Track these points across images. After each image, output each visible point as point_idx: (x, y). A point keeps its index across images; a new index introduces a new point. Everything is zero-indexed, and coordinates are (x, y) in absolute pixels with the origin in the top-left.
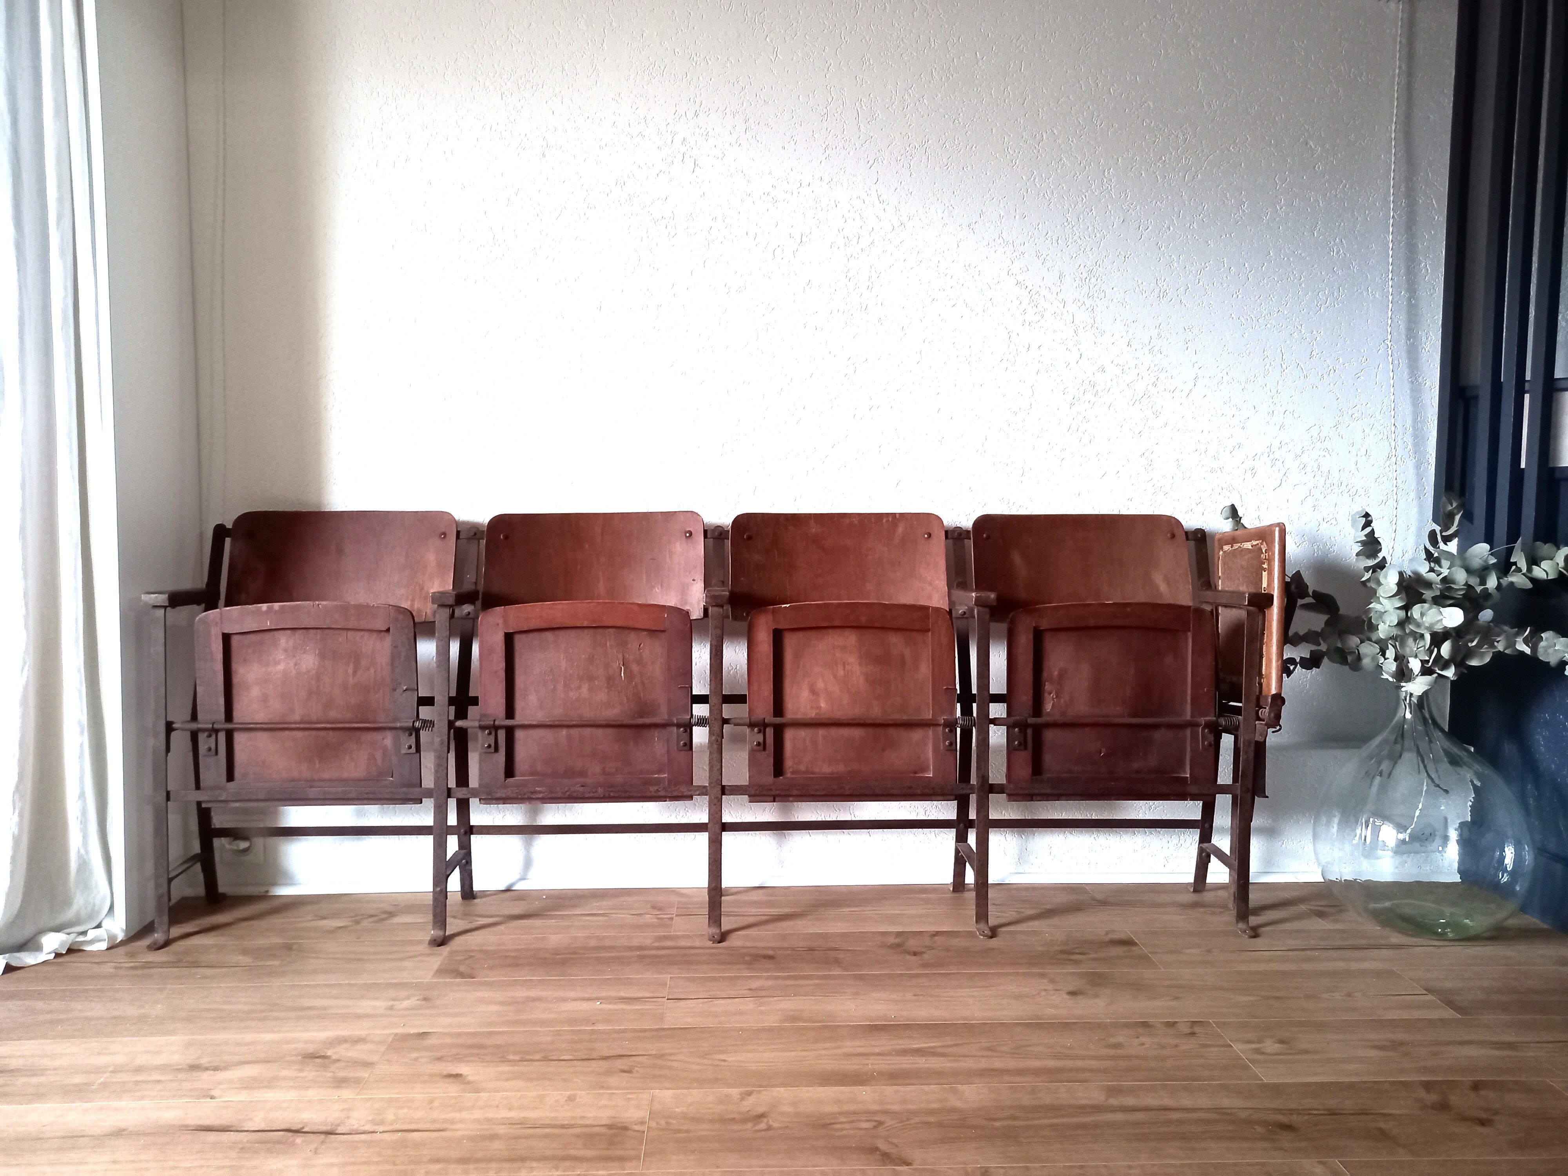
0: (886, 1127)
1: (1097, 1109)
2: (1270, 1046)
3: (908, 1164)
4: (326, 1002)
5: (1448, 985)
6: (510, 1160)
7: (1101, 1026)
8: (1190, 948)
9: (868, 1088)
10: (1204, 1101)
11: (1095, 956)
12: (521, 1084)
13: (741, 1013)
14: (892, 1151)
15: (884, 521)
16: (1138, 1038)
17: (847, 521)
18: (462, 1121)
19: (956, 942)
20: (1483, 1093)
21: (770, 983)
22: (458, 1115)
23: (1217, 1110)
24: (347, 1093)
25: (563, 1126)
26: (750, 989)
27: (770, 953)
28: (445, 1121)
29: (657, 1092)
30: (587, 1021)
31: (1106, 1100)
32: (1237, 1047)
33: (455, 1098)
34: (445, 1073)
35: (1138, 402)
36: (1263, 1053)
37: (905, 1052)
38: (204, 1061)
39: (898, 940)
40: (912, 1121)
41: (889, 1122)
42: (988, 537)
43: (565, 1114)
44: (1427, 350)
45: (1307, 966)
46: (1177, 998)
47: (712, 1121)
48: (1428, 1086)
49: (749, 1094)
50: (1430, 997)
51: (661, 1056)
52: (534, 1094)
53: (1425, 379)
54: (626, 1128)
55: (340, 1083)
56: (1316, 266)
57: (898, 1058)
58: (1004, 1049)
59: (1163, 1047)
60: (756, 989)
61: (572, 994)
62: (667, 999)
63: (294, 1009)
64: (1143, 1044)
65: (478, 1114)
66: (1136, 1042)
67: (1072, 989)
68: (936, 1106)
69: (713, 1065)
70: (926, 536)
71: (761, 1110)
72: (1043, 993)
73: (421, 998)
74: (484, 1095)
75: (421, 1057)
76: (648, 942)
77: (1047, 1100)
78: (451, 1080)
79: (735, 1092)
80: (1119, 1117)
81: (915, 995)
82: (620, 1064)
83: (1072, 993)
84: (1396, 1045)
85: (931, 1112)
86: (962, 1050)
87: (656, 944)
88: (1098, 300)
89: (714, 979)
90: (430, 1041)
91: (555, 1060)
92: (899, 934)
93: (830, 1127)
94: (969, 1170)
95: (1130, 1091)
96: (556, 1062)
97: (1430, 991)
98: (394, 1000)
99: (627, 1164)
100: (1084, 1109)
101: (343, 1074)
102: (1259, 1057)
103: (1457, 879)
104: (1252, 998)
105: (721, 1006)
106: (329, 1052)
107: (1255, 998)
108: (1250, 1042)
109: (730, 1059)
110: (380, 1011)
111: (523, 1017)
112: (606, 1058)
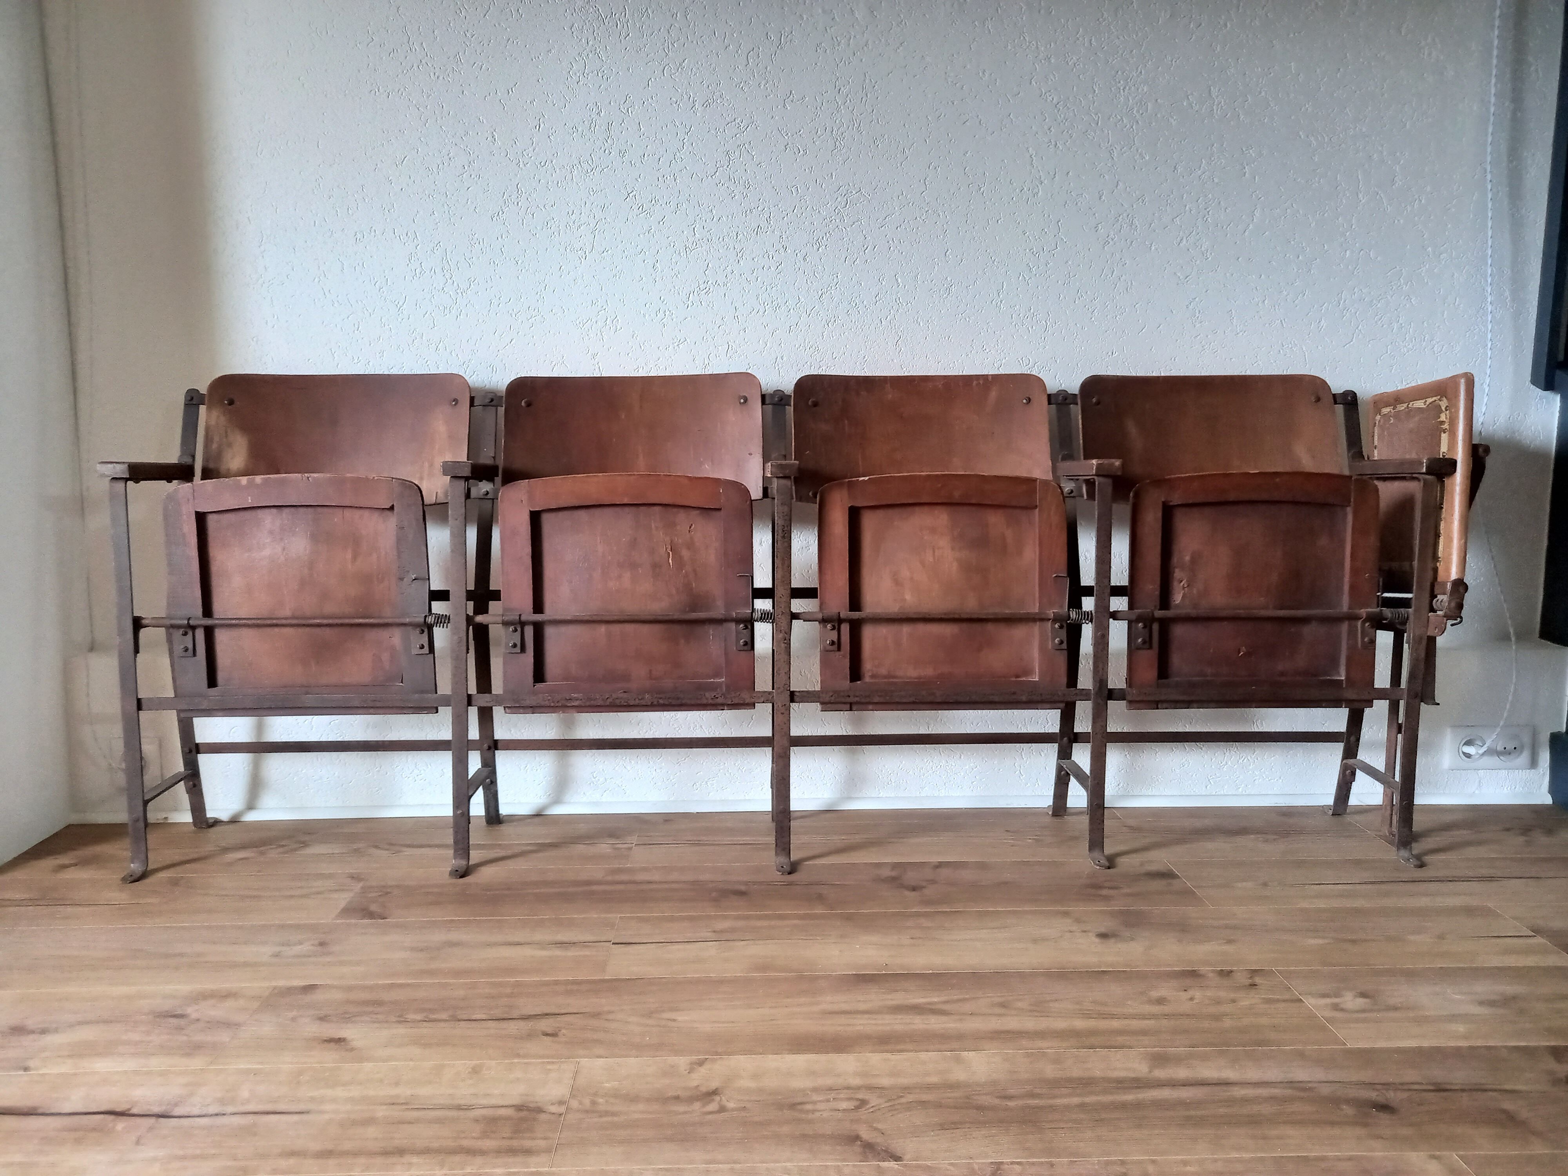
0: (868, 1109)
1: (1138, 1083)
2: (1350, 1001)
3: (897, 1159)
4: (201, 948)
5: (1561, 924)
6: (385, 1153)
7: (1141, 976)
8: (1242, 881)
9: (849, 1056)
10: (1272, 1073)
11: (1126, 890)
12: (416, 1051)
13: (700, 960)
14: (879, 1139)
16: (1185, 991)
18: (334, 1100)
19: (965, 875)
21: (740, 924)
22: (329, 1092)
23: (1290, 1083)
24: (197, 1063)
25: (459, 1108)
26: (714, 932)
27: (743, 888)
28: (312, 1099)
29: (584, 1061)
30: (510, 971)
31: (1150, 1072)
32: (1310, 1002)
33: (331, 1069)
34: (325, 1036)
36: (1342, 1010)
37: (899, 1009)
38: (30, 1023)
39: (894, 873)
40: (903, 1100)
41: (874, 1100)
43: (464, 1092)
46: (1230, 941)
47: (648, 1100)
48: (1556, 1052)
49: (701, 1063)
50: (1539, 940)
51: (596, 1015)
52: (431, 1064)
54: (540, 1110)
55: (194, 1049)
56: (1402, 72)
57: (889, 1017)
58: (1020, 1004)
59: (1217, 1003)
60: (722, 931)
61: (499, 938)
62: (613, 944)
63: (161, 956)
64: (1192, 999)
65: (355, 1092)
66: (1184, 996)
67: (1103, 930)
68: (934, 1079)
69: (659, 1026)
71: (714, 1085)
72: (1068, 936)
73: (316, 942)
74: (368, 1066)
75: (301, 1016)
76: (599, 875)
77: (1076, 1072)
78: (332, 1045)
79: (682, 1062)
80: (1165, 1093)
81: (912, 938)
82: (545, 1025)
83: (1103, 936)
84: (1507, 1001)
85: (930, 1087)
86: (967, 1007)
87: (609, 878)
89: (672, 919)
90: (318, 997)
91: (465, 1020)
92: (895, 866)
93: (799, 1107)
94: (976, 1167)
95: (1178, 1060)
96: (466, 1022)
97: (1537, 931)
98: (284, 945)
99: (533, 1160)
100: (1122, 1084)
101: (199, 1038)
102: (1338, 1015)
103: (1548, 800)
104: (1321, 941)
105: (677, 952)
106: (189, 1010)
107: (1326, 941)
108: (1325, 996)
109: (680, 1018)
110: (264, 959)
111: (435, 966)
112: (528, 1017)
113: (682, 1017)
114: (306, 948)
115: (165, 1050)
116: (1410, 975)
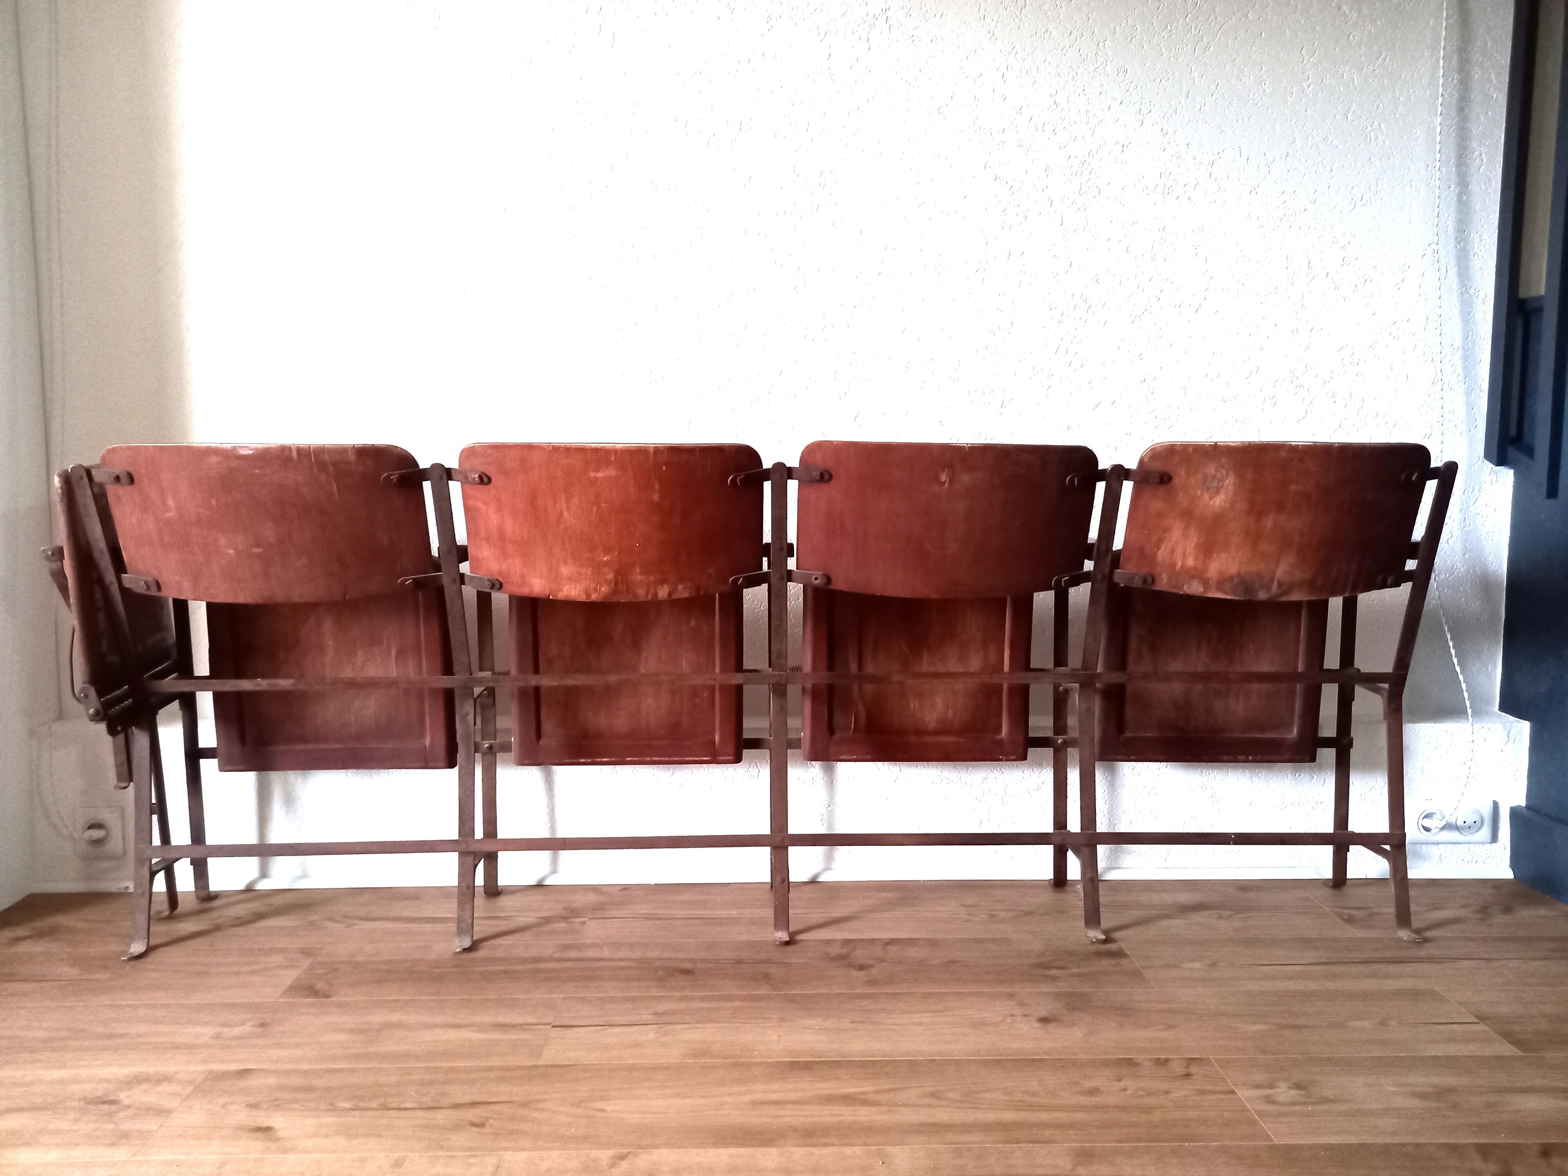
2: (1284, 1093)
4: (143, 1028)
5: (1503, 1010)
7: (1076, 1064)
8: (1191, 961)
9: (773, 1150)
11: (1075, 970)
12: (341, 1141)
13: (637, 1045)
16: (1119, 1080)
19: (913, 953)
20: (1555, 1161)
21: (682, 1005)
26: (656, 1014)
27: (689, 966)
29: (508, 1156)
30: (446, 1055)
31: (1073, 1169)
32: (1243, 1093)
33: (255, 1160)
34: (254, 1125)
35: (1137, 319)
36: (1274, 1103)
37: (829, 1099)
39: (843, 951)
44: (1480, 256)
45: (1330, 985)
46: (1170, 1027)
48: (1484, 1151)
49: (623, 1157)
50: (1482, 1027)
51: (525, 1104)
52: (354, 1156)
53: (1477, 290)
56: (1349, 156)
57: (819, 1108)
58: (951, 1095)
59: (1150, 1094)
60: (663, 1014)
61: (438, 1019)
62: (553, 1027)
63: (101, 1036)
64: (1125, 1090)
66: (1117, 1086)
67: (1044, 1013)
69: (587, 1117)
72: (1009, 1020)
73: (257, 1023)
74: (292, 1157)
75: (232, 1103)
76: (548, 952)
77: (1000, 1169)
78: (258, 1134)
79: (605, 1155)
81: (853, 1022)
82: (474, 1114)
83: (1044, 1020)
84: (1441, 1093)
86: (900, 1097)
87: (558, 955)
88: (1091, 198)
89: (613, 1000)
90: (253, 1082)
91: (393, 1109)
92: (847, 942)
95: (1104, 1155)
96: (394, 1111)
97: (1481, 1018)
98: (224, 1025)
101: (125, 1126)
102: (1269, 1108)
103: (1509, 874)
104: (1263, 1027)
105: (615, 1035)
106: (122, 1096)
107: (1270, 1027)
108: (1259, 1087)
109: (609, 1108)
110: (204, 1040)
111: (372, 1049)
112: (456, 1106)
113: (609, 1106)
114: (247, 1028)
115: (92, 1139)
116: (1349, 1065)
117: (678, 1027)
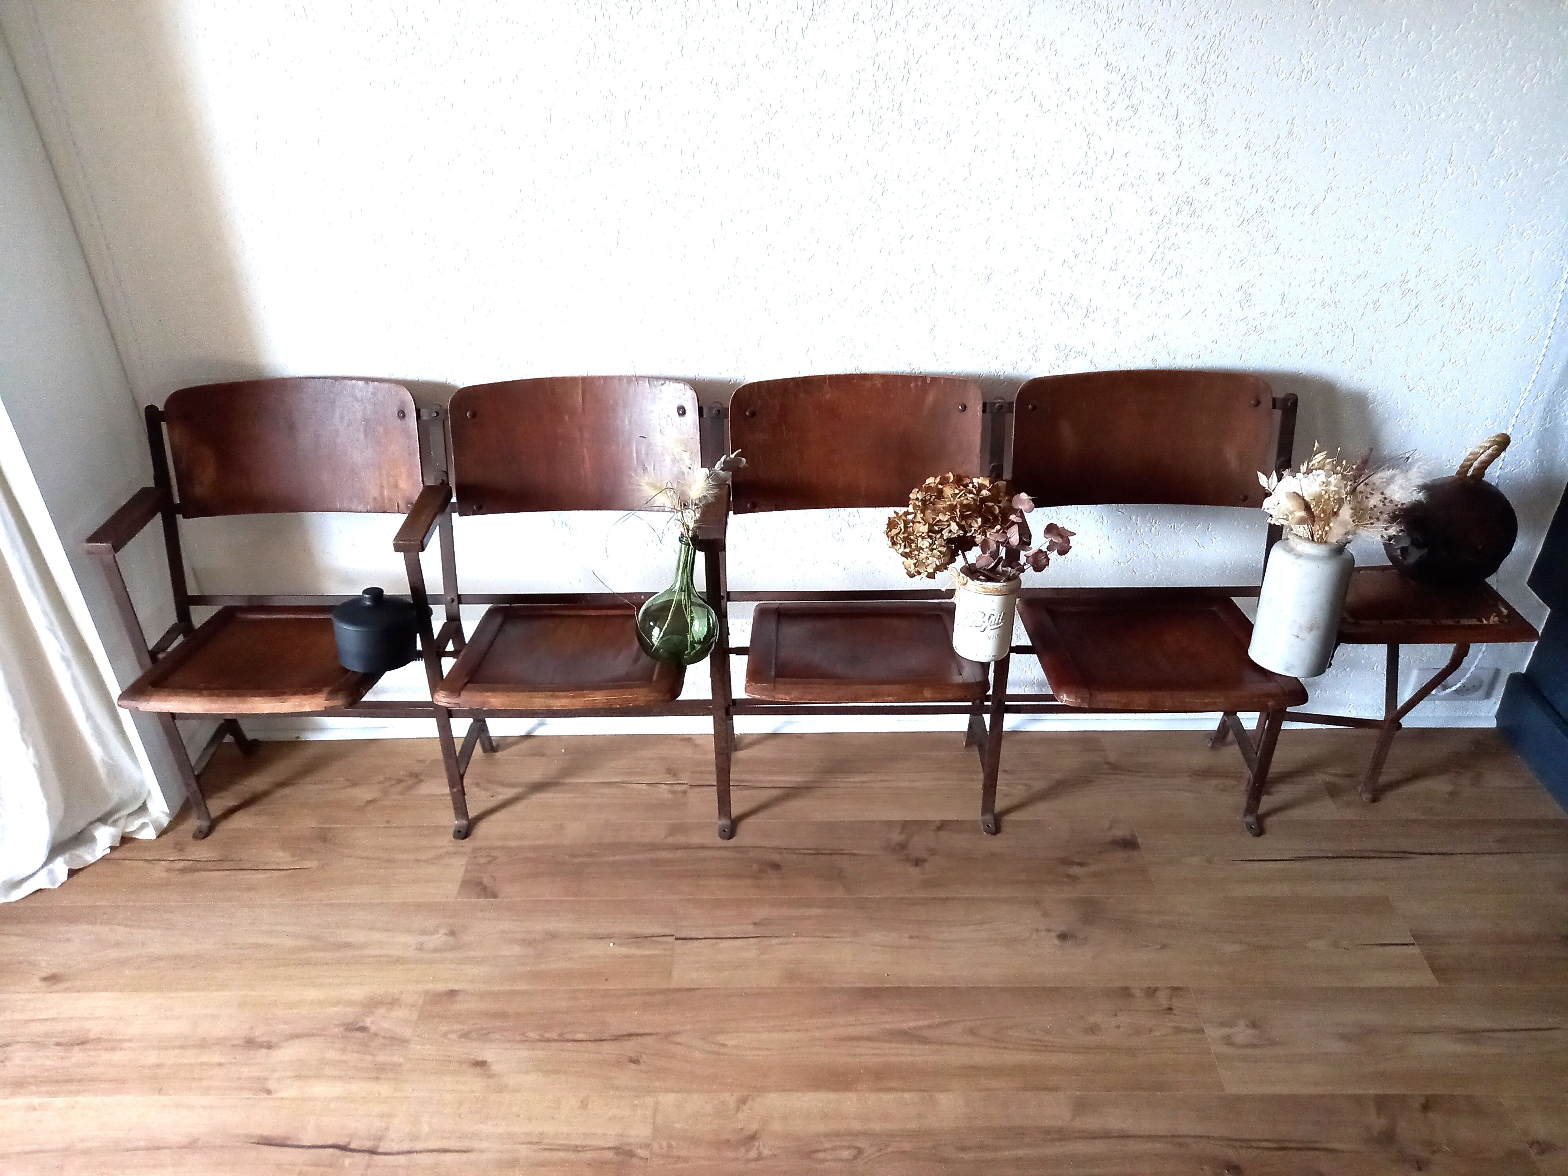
1: (1062, 1135)
2: (1240, 1031)
4: (363, 936)
5: (1438, 927)
7: (1083, 994)
8: (1191, 854)
9: (852, 1096)
11: (1092, 868)
13: (743, 968)
15: (912, 385)
16: (1116, 1015)
17: (869, 384)
18: (487, 1137)
19: (959, 840)
20: (1431, 1116)
21: (775, 910)
22: (483, 1127)
24: (385, 1089)
25: (576, 1149)
26: (755, 924)
27: (776, 857)
28: (473, 1135)
29: (661, 1097)
30: (601, 975)
31: (1072, 1122)
32: (1210, 1033)
33: (481, 1099)
34: (471, 1058)
35: (1245, 223)
36: (1232, 1044)
38: (258, 1032)
39: (902, 837)
40: (890, 1149)
41: (868, 1149)
42: (1035, 408)
43: (578, 1130)
46: (1164, 946)
47: (709, 1144)
48: (1380, 1103)
49: (745, 1101)
50: (1415, 949)
51: (667, 1037)
52: (551, 1095)
54: (631, 1153)
55: (380, 1071)
57: (886, 1045)
58: (986, 1031)
59: (1137, 1032)
60: (760, 923)
61: (588, 928)
62: (676, 939)
63: (333, 946)
64: (1119, 1027)
65: (501, 1127)
66: (1113, 1022)
67: (1063, 928)
68: (913, 1124)
69: (714, 1053)
70: (960, 407)
71: (754, 1127)
72: (1035, 935)
73: (448, 930)
74: (507, 1096)
75: (451, 1031)
76: (661, 836)
77: (1017, 1118)
78: (478, 1069)
79: (731, 1099)
80: (1080, 1147)
81: (911, 937)
82: (629, 1047)
83: (1063, 937)
84: (1363, 1035)
85: (908, 1135)
87: (670, 840)
88: (1214, 86)
89: (721, 904)
90: (460, 1005)
91: (570, 1041)
92: (906, 825)
93: (814, 1156)
95: (1096, 1106)
97: (1417, 938)
98: (424, 934)
100: (1049, 1135)
102: (1228, 1050)
103: (1494, 723)
104: (1237, 948)
105: (725, 950)
106: (368, 1022)
108: (1223, 1024)
109: (730, 1043)
110: (412, 953)
111: (542, 967)
112: (617, 1038)
113: (728, 1041)
114: (441, 937)
115: (360, 1072)
117: (774, 941)
